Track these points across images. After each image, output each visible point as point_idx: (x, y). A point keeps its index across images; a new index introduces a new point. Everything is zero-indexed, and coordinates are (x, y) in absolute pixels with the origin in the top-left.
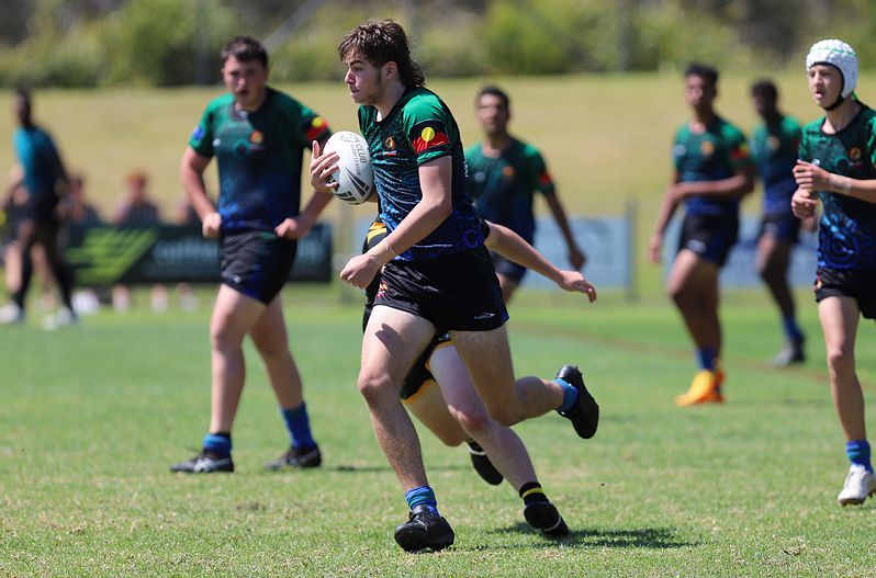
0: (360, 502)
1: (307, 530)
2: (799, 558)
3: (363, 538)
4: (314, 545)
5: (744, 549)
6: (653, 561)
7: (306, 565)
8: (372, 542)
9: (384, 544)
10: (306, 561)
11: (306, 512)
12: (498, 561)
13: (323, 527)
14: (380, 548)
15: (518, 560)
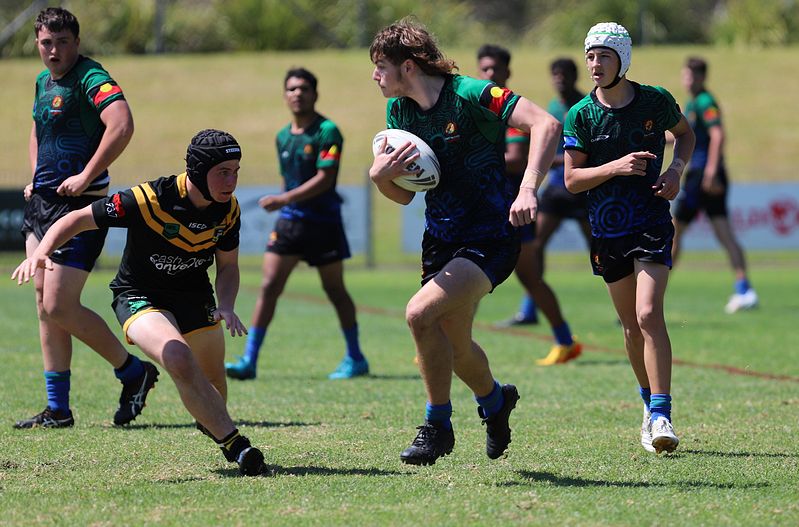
0: (110, 460)
1: (57, 488)
2: (529, 512)
3: (111, 495)
4: (64, 501)
5: (478, 504)
6: (390, 515)
7: (56, 521)
8: (120, 499)
9: (132, 501)
10: (56, 517)
11: (56, 470)
12: (242, 517)
13: (73, 485)
14: (128, 505)
15: (261, 515)
